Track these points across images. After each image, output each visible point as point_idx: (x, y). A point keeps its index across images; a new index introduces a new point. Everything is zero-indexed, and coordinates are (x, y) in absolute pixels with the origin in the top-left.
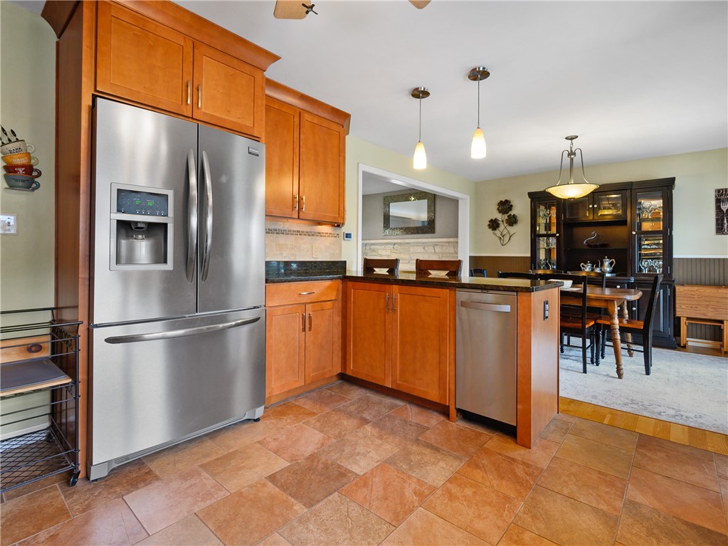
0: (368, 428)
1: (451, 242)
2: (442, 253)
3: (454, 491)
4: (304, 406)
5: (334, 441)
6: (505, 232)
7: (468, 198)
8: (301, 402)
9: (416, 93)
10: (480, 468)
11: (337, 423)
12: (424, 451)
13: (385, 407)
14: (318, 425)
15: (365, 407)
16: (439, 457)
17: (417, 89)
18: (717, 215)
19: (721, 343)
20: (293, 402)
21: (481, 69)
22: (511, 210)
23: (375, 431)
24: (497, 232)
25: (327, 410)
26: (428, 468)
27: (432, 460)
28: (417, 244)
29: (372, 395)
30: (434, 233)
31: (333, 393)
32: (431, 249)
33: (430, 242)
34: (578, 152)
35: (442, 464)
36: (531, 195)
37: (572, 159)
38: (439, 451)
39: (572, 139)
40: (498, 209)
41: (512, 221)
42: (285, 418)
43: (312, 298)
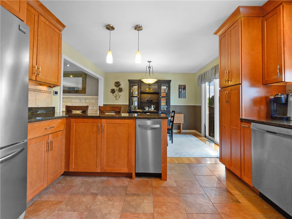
0: (99, 197)
1: (94, 98)
2: (89, 103)
3: (160, 211)
4: (50, 200)
5: (86, 213)
6: (117, 95)
7: (103, 79)
8: (45, 198)
9: (108, 27)
10: (160, 196)
11: (80, 202)
12: (134, 198)
13: (98, 183)
14: (69, 208)
15: (89, 187)
16: (142, 198)
17: (109, 25)
18: (179, 92)
19: (179, 130)
20: (39, 200)
21: (140, 26)
22: (120, 86)
23: (104, 198)
24: (114, 94)
25: (67, 196)
26: (142, 205)
27: (141, 201)
28: (76, 98)
29: (87, 179)
30: (85, 93)
31: (63, 185)
32: (84, 101)
33: (83, 98)
34: (151, 67)
35: (145, 201)
36: (129, 80)
37: (149, 69)
38: (140, 195)
39: (150, 62)
40: (115, 85)
41: (120, 90)
42: (41, 213)
43: (53, 130)
